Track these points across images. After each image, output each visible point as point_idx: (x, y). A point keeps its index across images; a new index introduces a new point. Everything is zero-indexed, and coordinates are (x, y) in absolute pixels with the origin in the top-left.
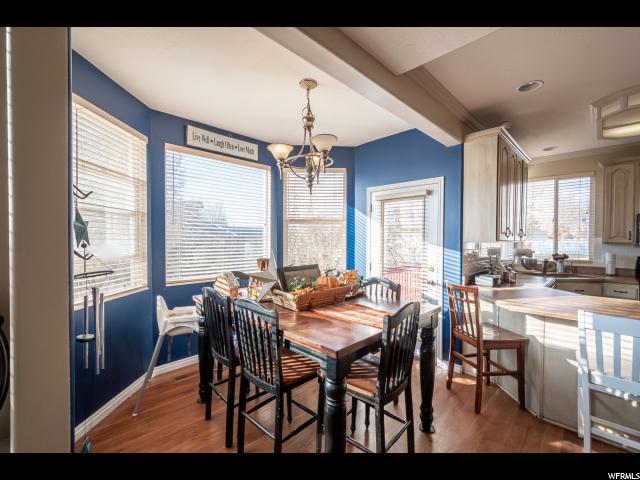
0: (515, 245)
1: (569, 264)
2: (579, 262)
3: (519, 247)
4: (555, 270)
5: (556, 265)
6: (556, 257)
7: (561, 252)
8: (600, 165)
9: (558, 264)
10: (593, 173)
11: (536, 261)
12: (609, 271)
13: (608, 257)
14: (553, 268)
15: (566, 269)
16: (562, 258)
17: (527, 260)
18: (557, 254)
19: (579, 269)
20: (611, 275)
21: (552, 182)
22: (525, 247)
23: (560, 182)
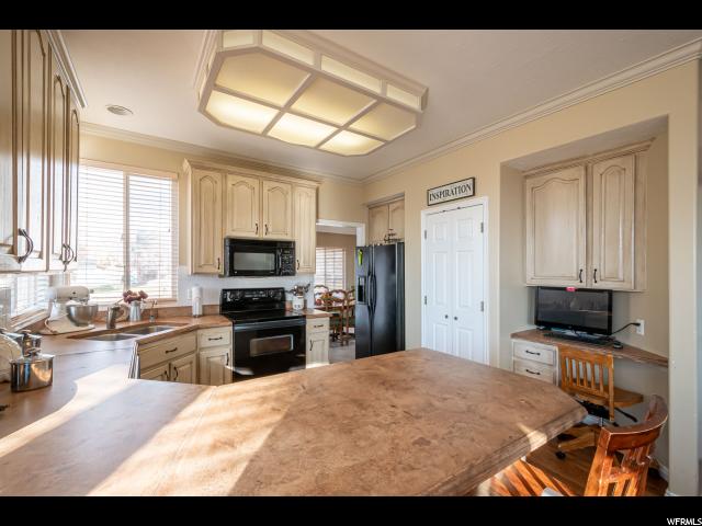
0: (52, 280)
1: (149, 306)
2: (161, 301)
3: (61, 284)
4: (128, 320)
5: (128, 309)
6: (129, 297)
7: (136, 290)
8: (186, 165)
9: (132, 307)
10: (176, 176)
11: (95, 307)
12: (197, 311)
13: (195, 291)
14: (124, 317)
15: (145, 314)
16: (139, 299)
17: (78, 308)
18: (130, 293)
19: (160, 312)
20: (199, 316)
21: (120, 175)
22: (75, 283)
23: (131, 178)
